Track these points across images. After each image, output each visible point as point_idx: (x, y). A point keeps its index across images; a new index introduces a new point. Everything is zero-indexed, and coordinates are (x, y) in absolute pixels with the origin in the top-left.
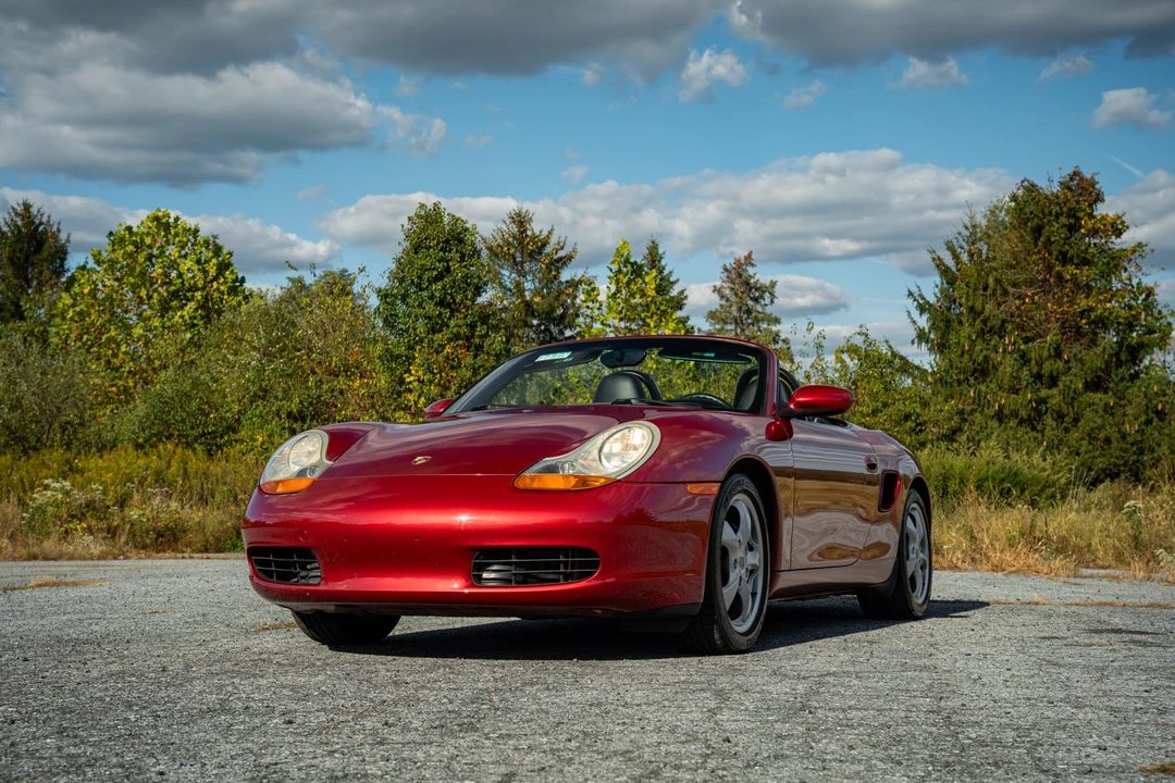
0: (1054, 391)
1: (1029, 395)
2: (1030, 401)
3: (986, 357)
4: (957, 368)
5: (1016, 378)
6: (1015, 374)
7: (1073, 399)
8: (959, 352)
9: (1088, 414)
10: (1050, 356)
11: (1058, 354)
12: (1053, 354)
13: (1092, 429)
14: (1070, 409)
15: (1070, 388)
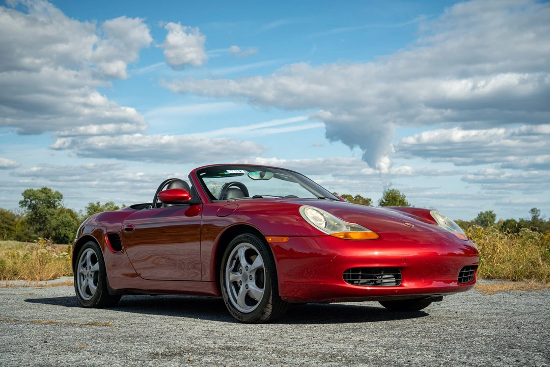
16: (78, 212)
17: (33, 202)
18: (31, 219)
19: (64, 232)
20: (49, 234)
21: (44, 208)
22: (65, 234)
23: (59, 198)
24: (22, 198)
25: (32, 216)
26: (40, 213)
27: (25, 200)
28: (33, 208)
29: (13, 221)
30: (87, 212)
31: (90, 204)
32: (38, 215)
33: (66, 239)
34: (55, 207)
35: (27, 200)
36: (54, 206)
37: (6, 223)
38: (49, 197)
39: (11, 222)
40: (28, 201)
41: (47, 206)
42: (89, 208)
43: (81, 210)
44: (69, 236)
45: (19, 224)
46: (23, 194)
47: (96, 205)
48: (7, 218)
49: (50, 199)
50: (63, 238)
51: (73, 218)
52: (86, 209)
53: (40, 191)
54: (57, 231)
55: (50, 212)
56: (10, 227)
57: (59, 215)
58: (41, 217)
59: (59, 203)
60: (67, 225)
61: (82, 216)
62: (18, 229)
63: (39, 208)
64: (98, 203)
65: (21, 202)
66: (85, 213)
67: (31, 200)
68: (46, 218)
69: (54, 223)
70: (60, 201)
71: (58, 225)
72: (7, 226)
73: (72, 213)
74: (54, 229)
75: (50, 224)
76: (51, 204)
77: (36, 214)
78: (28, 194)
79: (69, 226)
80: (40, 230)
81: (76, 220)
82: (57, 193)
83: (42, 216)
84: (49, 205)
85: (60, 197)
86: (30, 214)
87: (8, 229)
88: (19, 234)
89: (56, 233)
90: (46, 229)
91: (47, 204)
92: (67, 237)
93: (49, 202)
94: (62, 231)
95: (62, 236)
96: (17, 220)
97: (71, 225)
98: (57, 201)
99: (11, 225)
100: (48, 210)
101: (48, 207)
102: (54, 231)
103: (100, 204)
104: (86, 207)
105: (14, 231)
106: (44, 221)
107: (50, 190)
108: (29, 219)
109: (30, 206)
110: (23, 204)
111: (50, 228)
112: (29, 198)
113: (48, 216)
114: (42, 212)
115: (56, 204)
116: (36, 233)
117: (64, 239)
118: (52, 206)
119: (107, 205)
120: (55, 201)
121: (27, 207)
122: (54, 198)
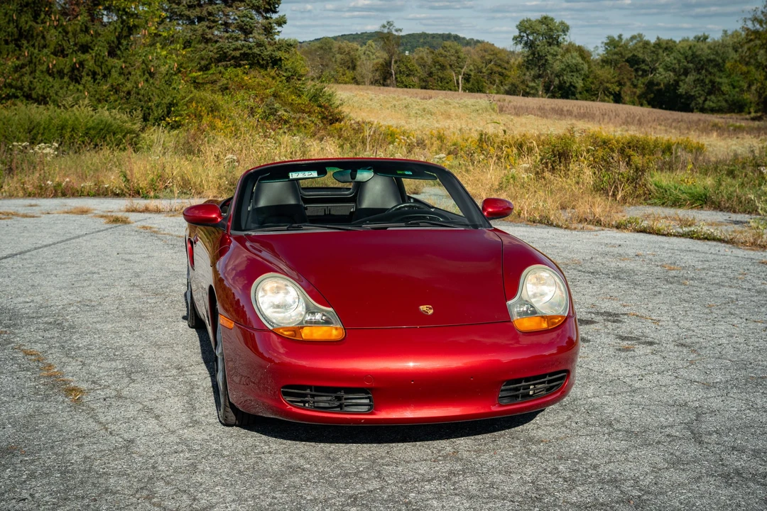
0: (87, 56)
1: (74, 60)
2: (75, 63)
3: (31, 26)
4: (5, 32)
5: (60, 45)
6: (60, 43)
7: (102, 63)
8: (7, 20)
9: (115, 74)
10: (81, 30)
11: (86, 30)
12: (84, 29)
13: (118, 85)
14: (100, 70)
15: (99, 55)
16: (592, 50)
17: (531, 38)
18: (527, 61)
19: (570, 80)
20: (551, 82)
21: (544, 46)
22: (571, 82)
23: (564, 31)
24: (517, 33)
25: (528, 57)
26: (538, 53)
27: (520, 36)
28: (531, 46)
29: (508, 63)
30: (604, 49)
31: (608, 38)
32: (536, 56)
33: (573, 89)
34: (558, 44)
35: (522, 34)
36: (558, 42)
37: (499, 66)
38: (550, 29)
39: (506, 65)
40: (524, 36)
41: (548, 42)
42: (606, 44)
43: (597, 47)
44: (577, 85)
45: (515, 68)
46: (517, 26)
47: (617, 39)
48: (500, 59)
49: (552, 33)
50: (569, 87)
51: (583, 58)
52: (603, 45)
53: (540, 22)
54: (561, 78)
55: (552, 51)
56: (504, 71)
57: (563, 56)
58: (540, 58)
59: (564, 39)
60: (575, 69)
61: (598, 55)
62: (514, 75)
63: (538, 45)
64: (620, 36)
65: (515, 38)
66: (601, 51)
67: (527, 35)
68: (546, 60)
69: (557, 66)
70: (566, 35)
71: (562, 69)
72: (500, 70)
73: (583, 51)
74: (558, 76)
75: (552, 67)
76: (553, 41)
77: (533, 54)
78: (525, 27)
79: (577, 71)
80: (539, 76)
81: (588, 62)
82: (562, 23)
83: (541, 56)
84: (551, 41)
85: (565, 29)
86: (526, 54)
87: (501, 74)
88: (514, 81)
89: (560, 80)
90: (547, 75)
91: (548, 40)
92: (575, 87)
93: (551, 37)
94: (567, 78)
95: (568, 84)
96: (512, 61)
97: (580, 70)
98: (561, 35)
99: (505, 68)
100: (549, 48)
101: (550, 44)
102: (556, 78)
103: (623, 37)
104: (602, 43)
105: (509, 77)
106: (544, 65)
107: (552, 20)
108: (525, 61)
109: (526, 43)
110: (517, 39)
111: (551, 74)
112: (526, 33)
113: (549, 57)
114: (541, 51)
115: (560, 39)
116: (533, 80)
117: (571, 90)
118: (555, 42)
119: (633, 38)
120: (558, 36)
121: (522, 45)
122: (558, 31)
